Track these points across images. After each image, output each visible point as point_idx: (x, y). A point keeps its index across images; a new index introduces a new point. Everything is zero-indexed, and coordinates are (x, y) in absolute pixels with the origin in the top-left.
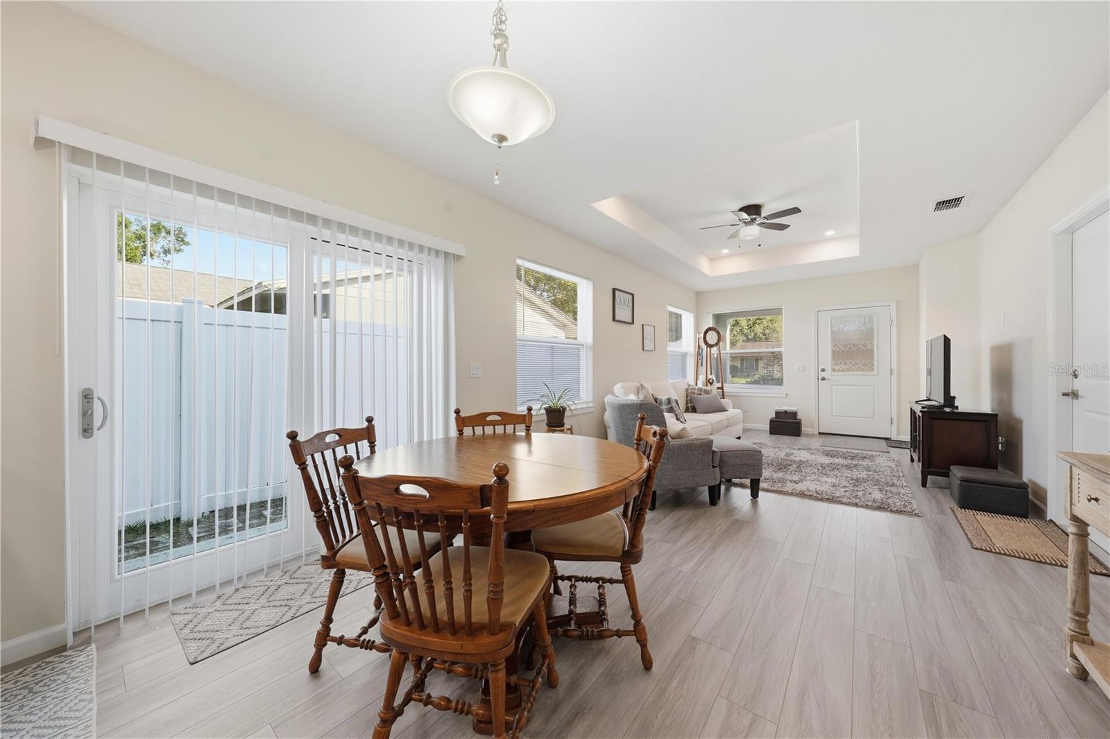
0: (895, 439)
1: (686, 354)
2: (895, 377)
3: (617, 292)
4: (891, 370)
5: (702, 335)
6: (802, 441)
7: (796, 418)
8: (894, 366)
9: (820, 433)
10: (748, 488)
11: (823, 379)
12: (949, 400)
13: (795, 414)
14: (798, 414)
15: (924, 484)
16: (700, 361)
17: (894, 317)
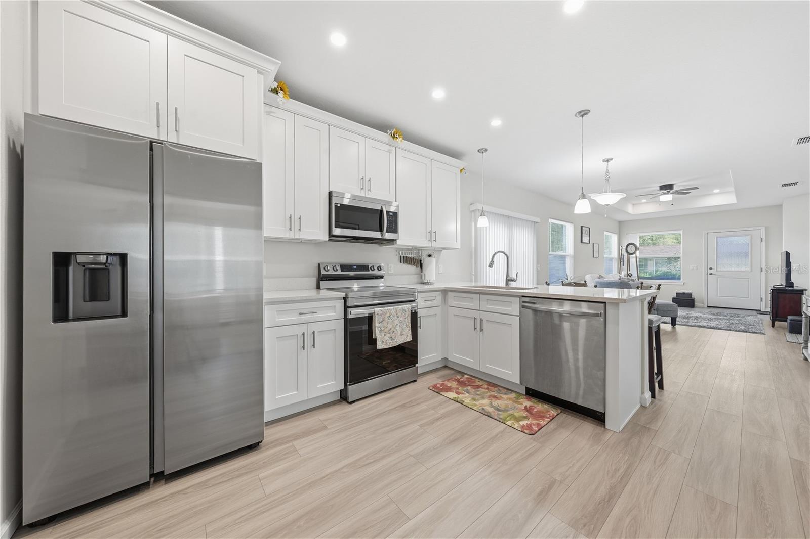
0: (764, 311)
1: (613, 258)
2: (764, 273)
3: (583, 228)
4: (761, 269)
5: (624, 248)
6: (695, 309)
7: (691, 297)
8: (764, 266)
9: (708, 307)
10: (669, 323)
11: (711, 274)
12: (789, 283)
13: (691, 294)
14: (693, 294)
15: (773, 326)
16: (622, 263)
17: (764, 237)
